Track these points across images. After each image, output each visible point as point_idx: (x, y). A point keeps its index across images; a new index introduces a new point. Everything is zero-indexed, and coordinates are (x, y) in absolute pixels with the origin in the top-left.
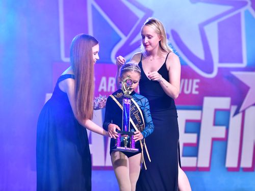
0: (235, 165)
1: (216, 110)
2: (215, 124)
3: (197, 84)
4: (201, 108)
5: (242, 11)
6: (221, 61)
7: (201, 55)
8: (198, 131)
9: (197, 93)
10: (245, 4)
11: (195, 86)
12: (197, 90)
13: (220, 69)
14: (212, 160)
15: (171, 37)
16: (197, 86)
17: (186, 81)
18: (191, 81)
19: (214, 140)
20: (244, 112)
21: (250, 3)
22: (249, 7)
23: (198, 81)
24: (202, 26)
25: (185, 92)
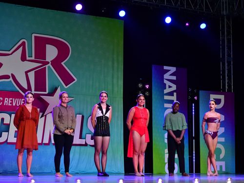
0: (41, 142)
3: (23, 101)
5: (47, 66)
6: (35, 91)
7: (25, 86)
10: (48, 63)
13: (35, 94)
15: (11, 77)
17: (18, 99)
18: (20, 99)
20: (46, 116)
21: (50, 63)
22: (50, 65)
24: (26, 73)
25: (18, 105)
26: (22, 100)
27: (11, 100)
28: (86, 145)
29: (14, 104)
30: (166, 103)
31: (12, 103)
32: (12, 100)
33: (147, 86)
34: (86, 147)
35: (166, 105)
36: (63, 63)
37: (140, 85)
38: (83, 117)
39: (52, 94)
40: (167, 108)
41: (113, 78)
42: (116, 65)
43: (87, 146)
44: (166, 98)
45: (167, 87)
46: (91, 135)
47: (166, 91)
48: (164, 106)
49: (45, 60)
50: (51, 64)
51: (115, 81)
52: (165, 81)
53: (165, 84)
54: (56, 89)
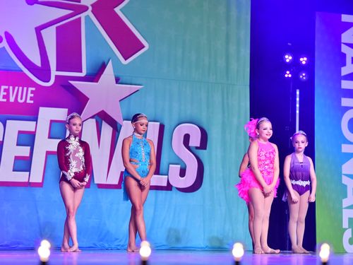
1: (52, 121)
2: (50, 137)
3: (32, 92)
4: (36, 120)
5: (83, 16)
6: (57, 70)
7: (37, 61)
8: (31, 144)
9: (32, 102)
10: (85, 9)
11: (30, 95)
12: (31, 99)
13: (57, 77)
14: (46, 174)
15: (4, 40)
16: (32, 95)
17: (21, 88)
18: (25, 88)
19: (48, 153)
21: (90, 8)
22: (89, 13)
23: (34, 89)
24: (39, 30)
25: (19, 100)
26: (30, 89)
27: (5, 90)
28: (169, 187)
29: (12, 100)
30: (345, 97)
31: (7, 97)
32: (7, 91)
33: (303, 60)
34: (169, 192)
35: (346, 102)
36: (117, 10)
37: (288, 58)
38: (162, 128)
39: (94, 77)
40: (347, 108)
41: (228, 42)
42: (234, 13)
43: (171, 190)
44: (346, 85)
45: (349, 60)
46: (179, 166)
47: (345, 71)
48: (340, 102)
49: (80, 2)
50: (92, 11)
51: (233, 49)
52: (344, 49)
53: (344, 56)
54: (103, 67)
